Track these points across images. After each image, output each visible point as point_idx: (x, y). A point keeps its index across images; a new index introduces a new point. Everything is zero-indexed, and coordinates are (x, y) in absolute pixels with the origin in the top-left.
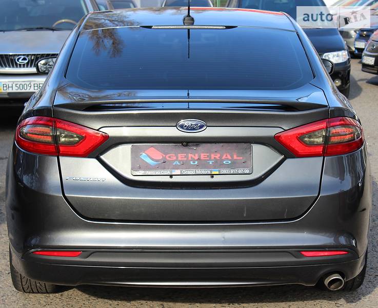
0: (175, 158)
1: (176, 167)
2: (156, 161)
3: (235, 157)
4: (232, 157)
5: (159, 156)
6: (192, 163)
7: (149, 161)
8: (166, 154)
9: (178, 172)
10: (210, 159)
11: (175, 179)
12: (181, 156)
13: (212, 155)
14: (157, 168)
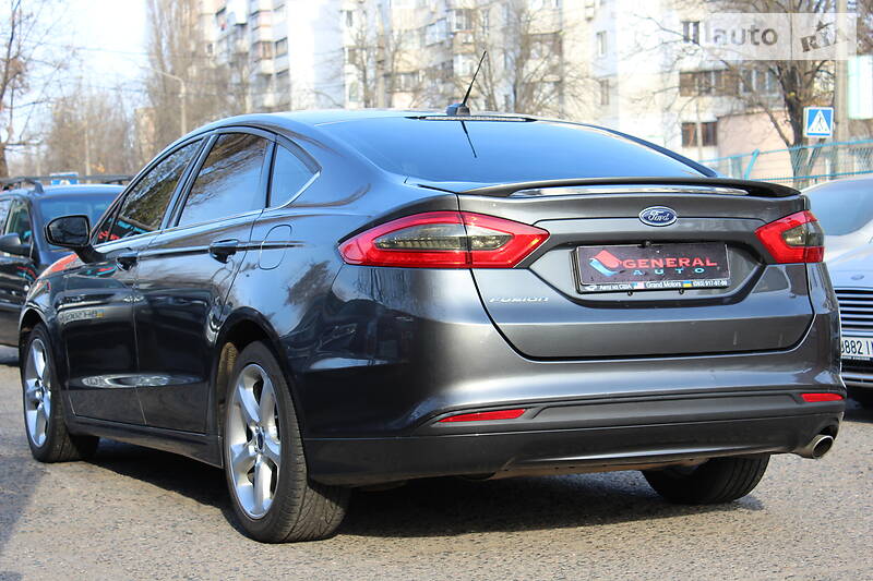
0: (634, 266)
1: (638, 279)
2: (612, 270)
3: (708, 264)
4: (704, 262)
5: (614, 262)
6: (656, 271)
7: (601, 269)
8: (622, 260)
9: (640, 286)
10: (679, 267)
11: (636, 297)
12: (642, 263)
13: (680, 261)
14: (614, 280)
